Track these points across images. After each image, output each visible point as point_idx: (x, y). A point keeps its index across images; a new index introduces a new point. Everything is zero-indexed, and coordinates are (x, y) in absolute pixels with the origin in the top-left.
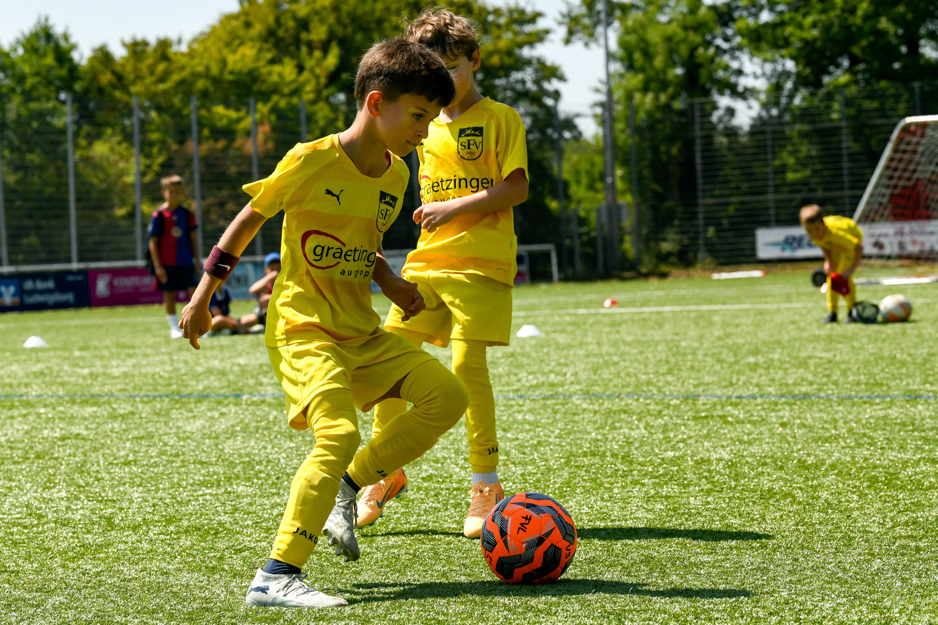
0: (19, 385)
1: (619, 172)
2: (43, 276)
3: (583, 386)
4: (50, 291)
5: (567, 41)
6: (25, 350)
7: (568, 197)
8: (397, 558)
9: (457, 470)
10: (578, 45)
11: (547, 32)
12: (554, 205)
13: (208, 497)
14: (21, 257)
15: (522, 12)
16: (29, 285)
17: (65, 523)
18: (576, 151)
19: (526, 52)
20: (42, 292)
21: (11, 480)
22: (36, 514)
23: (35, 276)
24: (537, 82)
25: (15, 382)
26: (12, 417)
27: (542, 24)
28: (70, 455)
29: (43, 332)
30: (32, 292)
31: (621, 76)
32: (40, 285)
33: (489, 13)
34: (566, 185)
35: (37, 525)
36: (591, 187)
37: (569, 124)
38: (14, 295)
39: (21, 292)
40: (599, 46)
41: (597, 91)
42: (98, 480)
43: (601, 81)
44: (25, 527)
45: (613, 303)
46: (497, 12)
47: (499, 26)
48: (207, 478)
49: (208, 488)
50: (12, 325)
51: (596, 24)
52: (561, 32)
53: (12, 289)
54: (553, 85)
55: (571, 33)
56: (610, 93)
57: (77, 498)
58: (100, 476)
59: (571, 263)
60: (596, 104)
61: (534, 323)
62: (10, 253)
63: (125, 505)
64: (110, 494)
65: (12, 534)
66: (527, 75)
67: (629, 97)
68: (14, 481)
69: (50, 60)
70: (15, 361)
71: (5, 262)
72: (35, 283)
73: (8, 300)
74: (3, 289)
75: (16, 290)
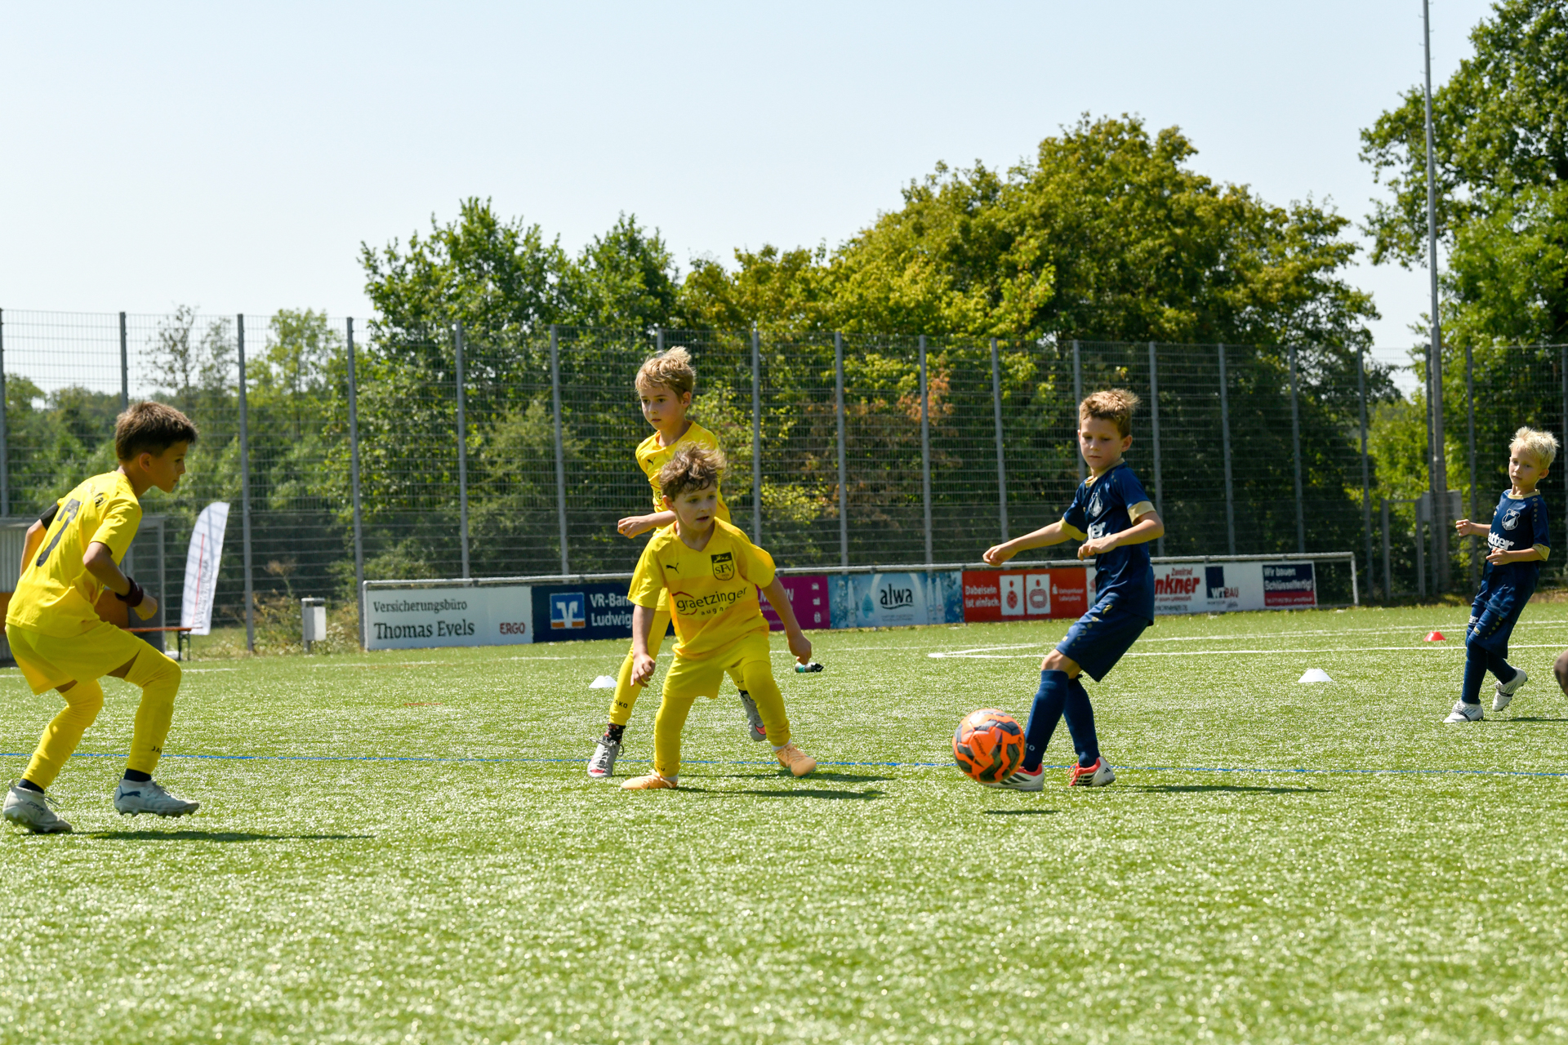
0: (579, 743)
1: (1449, 447)
2: (619, 587)
3: (1391, 757)
5: (1377, 260)
6: (590, 692)
7: (1374, 483)
8: (1115, 1004)
9: (1206, 876)
10: (1392, 265)
11: (1351, 249)
12: (1355, 494)
13: (843, 910)
14: (588, 560)
15: (1317, 216)
16: (598, 600)
17: (636, 946)
18: (1389, 417)
19: (1320, 275)
20: (617, 610)
21: (560, 881)
22: (596, 932)
23: (607, 587)
24: (1336, 320)
25: (572, 739)
26: (568, 789)
27: (1345, 236)
28: (647, 847)
30: (602, 611)
31: (1455, 309)
33: (1265, 216)
34: (1372, 463)
35: (596, 948)
36: (1411, 470)
37: (1380, 379)
39: (587, 610)
40: (1424, 265)
41: (1420, 330)
42: (686, 882)
43: (1425, 316)
44: (579, 950)
45: (1438, 637)
46: (1277, 216)
47: (1280, 237)
48: (844, 883)
49: (846, 897)
50: (572, 657)
51: (1419, 235)
52: (1370, 244)
53: (574, 605)
54: (1358, 323)
55: (1383, 246)
56: (1437, 333)
57: (656, 910)
58: (688, 877)
59: (1379, 580)
60: (1417, 351)
61: (1322, 666)
62: (572, 554)
63: (724, 920)
64: (703, 904)
65: (559, 959)
66: (1320, 309)
67: (1467, 342)
68: (565, 882)
69: (636, 282)
70: (575, 710)
71: (565, 566)
72: (607, 598)
73: (568, 622)
74: (561, 605)
75: (579, 607)
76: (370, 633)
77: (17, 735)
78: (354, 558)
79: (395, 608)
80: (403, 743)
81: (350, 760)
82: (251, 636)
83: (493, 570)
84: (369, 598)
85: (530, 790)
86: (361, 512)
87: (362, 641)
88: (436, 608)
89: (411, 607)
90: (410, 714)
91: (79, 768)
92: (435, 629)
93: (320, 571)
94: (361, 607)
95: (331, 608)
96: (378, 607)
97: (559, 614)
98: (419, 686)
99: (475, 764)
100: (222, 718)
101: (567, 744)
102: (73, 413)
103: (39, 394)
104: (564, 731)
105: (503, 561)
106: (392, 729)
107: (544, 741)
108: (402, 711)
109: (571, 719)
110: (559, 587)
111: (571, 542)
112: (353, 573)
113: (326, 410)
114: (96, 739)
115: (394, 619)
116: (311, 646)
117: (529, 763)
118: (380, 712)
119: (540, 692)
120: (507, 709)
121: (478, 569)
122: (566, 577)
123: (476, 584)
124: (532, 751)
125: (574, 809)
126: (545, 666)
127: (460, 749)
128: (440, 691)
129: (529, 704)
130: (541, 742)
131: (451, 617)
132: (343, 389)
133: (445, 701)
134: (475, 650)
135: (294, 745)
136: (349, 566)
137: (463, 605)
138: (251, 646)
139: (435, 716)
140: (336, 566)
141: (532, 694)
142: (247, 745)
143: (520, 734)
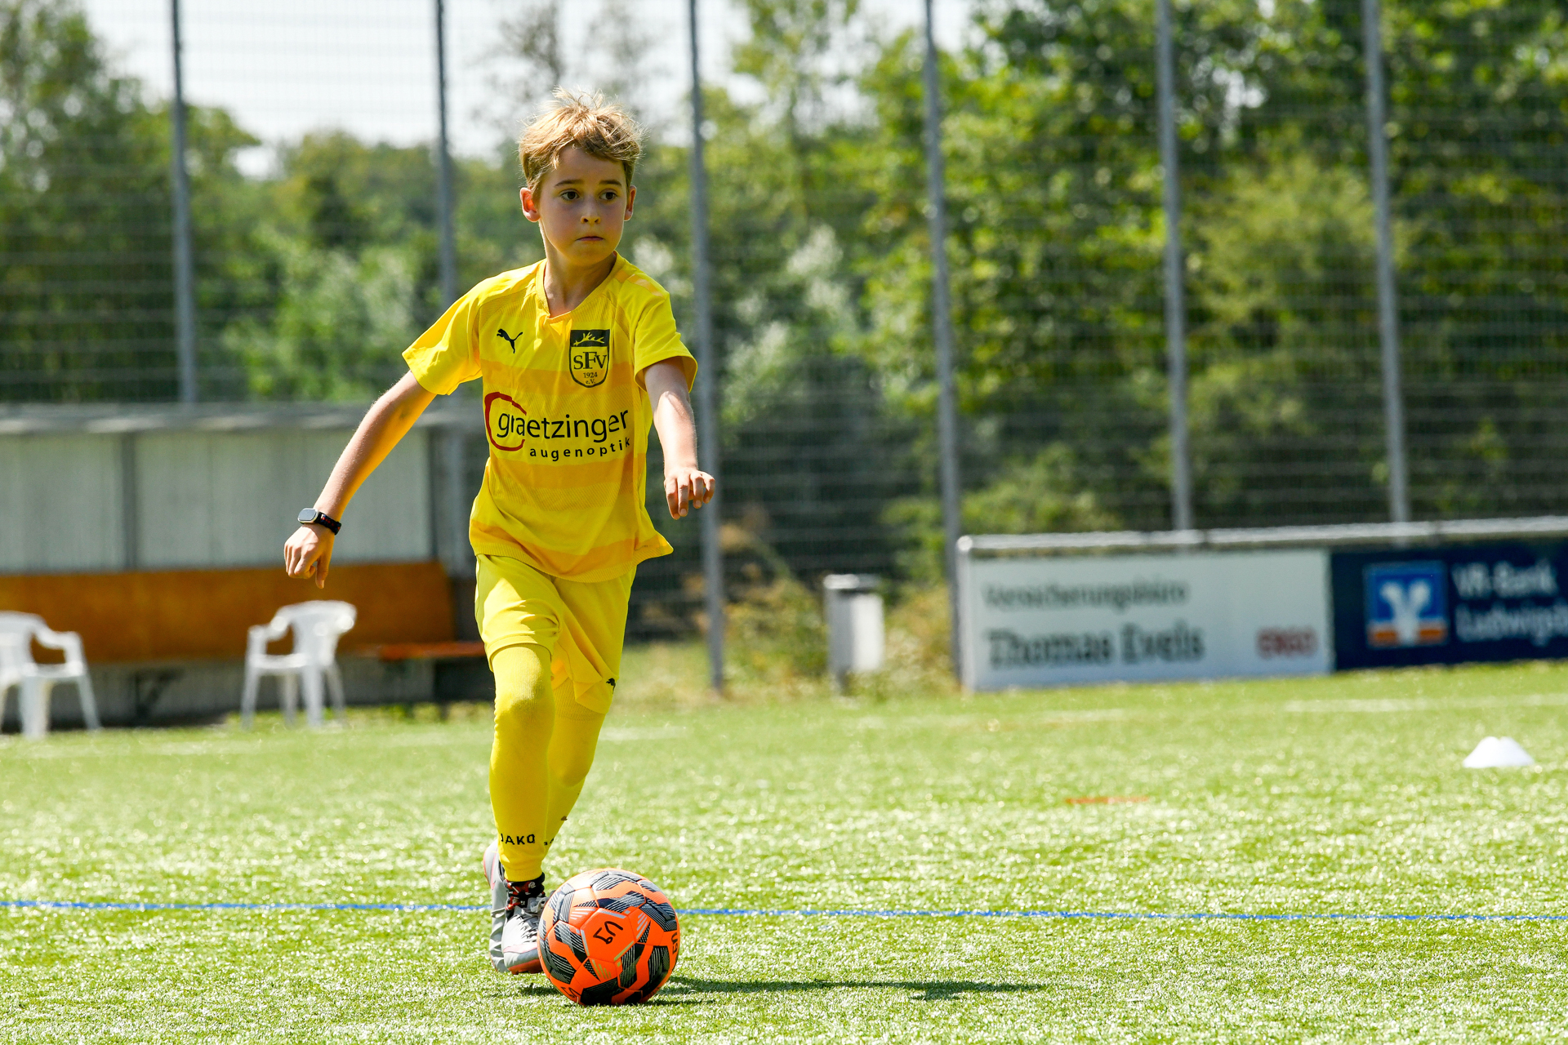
0: (1453, 881)
2: (1519, 553)
4: (1539, 601)
6: (1468, 774)
14: (1448, 491)
16: (1472, 580)
20: (1513, 604)
23: (1490, 553)
25: (1437, 873)
26: (1434, 978)
29: (1524, 726)
30: (1483, 604)
32: (1509, 581)
38: (1426, 613)
39: (1448, 601)
50: (1422, 704)
53: (1421, 593)
62: (1415, 479)
70: (1436, 810)
71: (1399, 505)
72: (1491, 573)
73: (1407, 627)
74: (1392, 592)
75: (1434, 596)
76: (975, 653)
77: (239, 866)
78: (938, 491)
79: (1032, 598)
80: (1067, 882)
81: (958, 917)
82: (717, 663)
83: (1237, 515)
84: (973, 578)
85: (1350, 980)
86: (954, 392)
87: (956, 670)
88: (1119, 598)
89: (1066, 597)
90: (1083, 823)
91: (376, 936)
92: (1117, 645)
93: (866, 519)
94: (955, 599)
95: (892, 601)
96: (1000, 598)
97: (1386, 612)
98: (1095, 764)
99: (1224, 925)
100: (675, 831)
101: (1425, 884)
102: (324, 185)
103: (251, 142)
104: (1417, 856)
105: (1256, 498)
106: (1042, 850)
107: (1376, 875)
108: (1064, 813)
109: (1432, 831)
110: (1385, 553)
111: (1412, 453)
112: (938, 523)
113: (875, 172)
114: (407, 874)
115: (1033, 624)
116: (847, 683)
117: (1347, 925)
118: (1013, 816)
119: (1358, 774)
120: (1287, 809)
121: (1206, 516)
122: (1402, 531)
123: (1205, 547)
124: (1349, 896)
125: (1450, 1019)
126: (1360, 721)
127: (1193, 894)
128: (1141, 774)
129: (1336, 799)
130: (1368, 878)
131: (1153, 619)
132: (911, 128)
133: (1158, 793)
134: (1207, 689)
135: (833, 886)
136: (926, 509)
137: (1176, 593)
138: (719, 682)
139: (1134, 825)
140: (899, 510)
141: (1342, 779)
142: (731, 885)
143: (1321, 863)
